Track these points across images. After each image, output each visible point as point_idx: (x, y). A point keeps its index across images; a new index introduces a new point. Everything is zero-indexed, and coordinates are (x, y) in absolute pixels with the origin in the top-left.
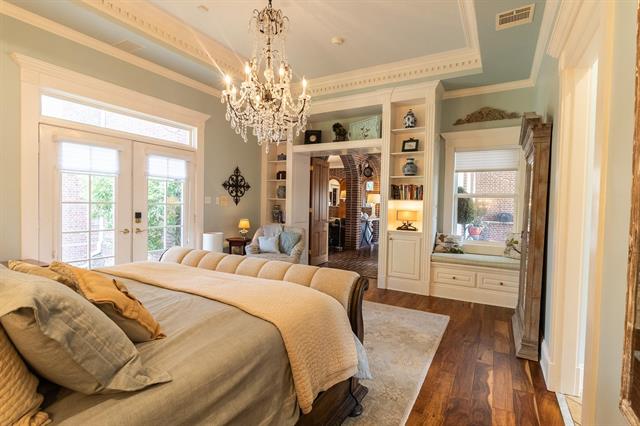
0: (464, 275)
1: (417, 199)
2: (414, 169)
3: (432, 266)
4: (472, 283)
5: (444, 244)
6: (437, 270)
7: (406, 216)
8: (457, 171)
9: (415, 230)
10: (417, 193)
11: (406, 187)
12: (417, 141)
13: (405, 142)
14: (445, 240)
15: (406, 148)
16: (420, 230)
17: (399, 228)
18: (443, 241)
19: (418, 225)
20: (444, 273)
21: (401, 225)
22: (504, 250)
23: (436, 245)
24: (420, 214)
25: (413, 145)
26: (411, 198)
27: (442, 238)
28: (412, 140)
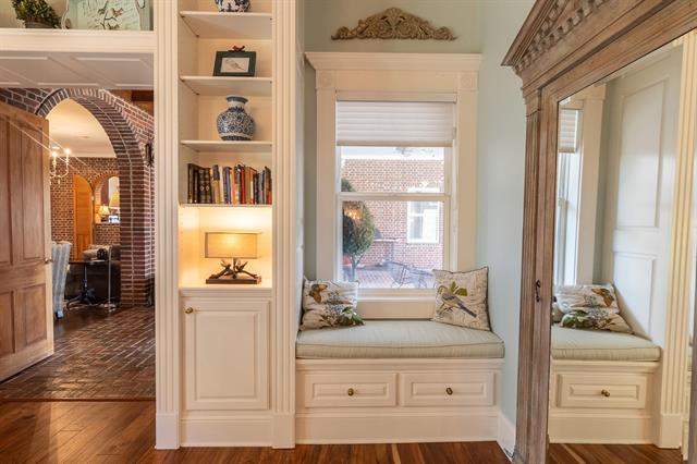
0: (371, 380)
1: (256, 201)
2: (246, 127)
3: (299, 370)
4: (389, 397)
5: (321, 309)
6: (310, 378)
7: (231, 244)
8: (341, 143)
9: (254, 280)
10: (255, 188)
11: (227, 170)
12: (252, 56)
13: (220, 56)
14: (325, 297)
15: (224, 69)
16: (267, 283)
17: (214, 279)
18: (318, 300)
19: (263, 268)
20: (326, 381)
21: (217, 268)
22: (437, 306)
23: (303, 312)
24: (266, 242)
25: (243, 64)
26: (242, 201)
27: (316, 292)
28: (238, 52)
